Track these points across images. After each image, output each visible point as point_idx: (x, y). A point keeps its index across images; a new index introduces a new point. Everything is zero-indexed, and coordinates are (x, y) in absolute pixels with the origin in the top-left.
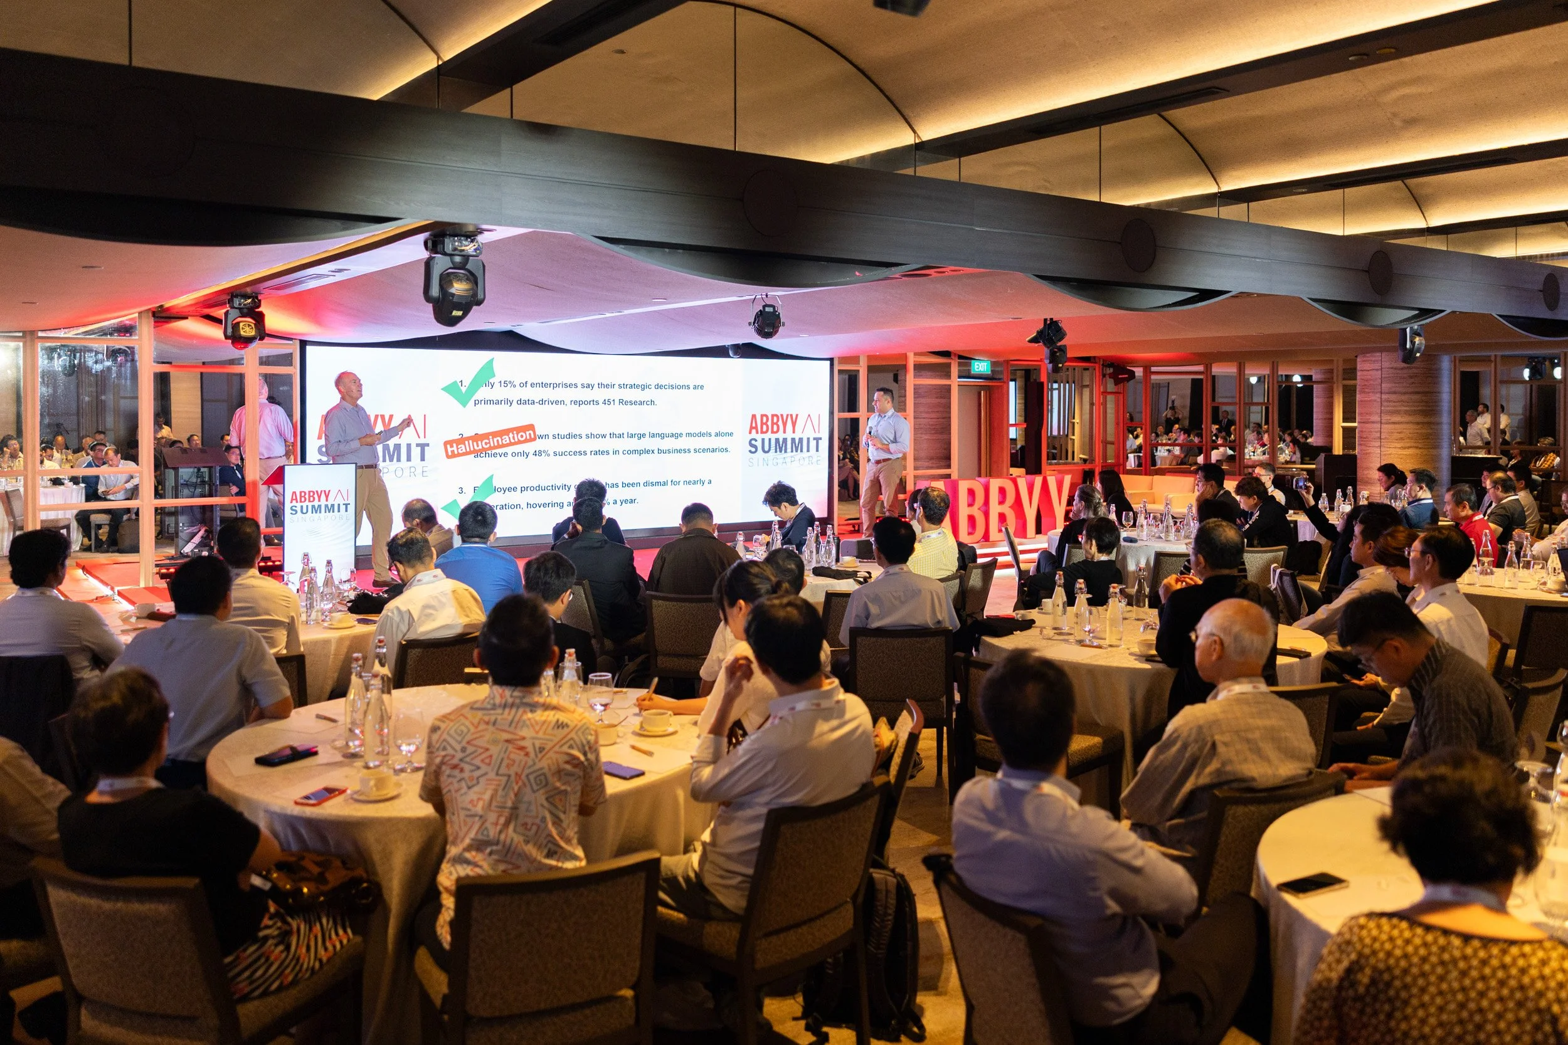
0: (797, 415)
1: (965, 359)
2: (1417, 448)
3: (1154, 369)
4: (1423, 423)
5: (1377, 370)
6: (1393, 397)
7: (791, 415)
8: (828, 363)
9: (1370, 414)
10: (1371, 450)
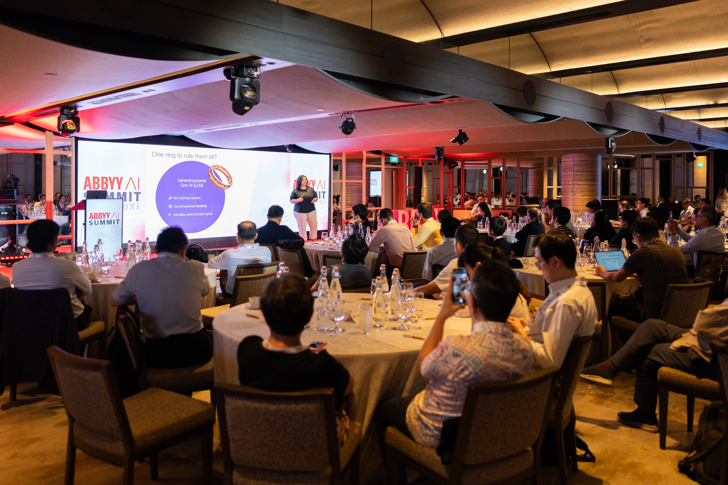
0: (315, 181)
1: (388, 156)
2: (589, 195)
3: (466, 162)
4: (592, 185)
5: (572, 161)
6: (579, 173)
7: (312, 181)
8: (329, 156)
9: (569, 181)
10: (569, 197)
